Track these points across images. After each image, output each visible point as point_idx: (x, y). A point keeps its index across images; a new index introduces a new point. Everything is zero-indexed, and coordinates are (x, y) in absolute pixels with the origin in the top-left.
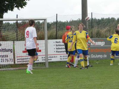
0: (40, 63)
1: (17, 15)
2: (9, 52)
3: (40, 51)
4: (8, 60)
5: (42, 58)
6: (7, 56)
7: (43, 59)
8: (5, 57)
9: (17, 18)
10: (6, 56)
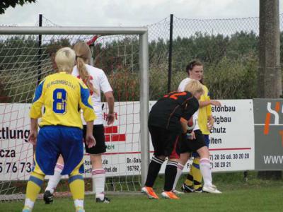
0: (122, 179)
1: (41, 16)
2: (20, 141)
3: (122, 138)
4: (14, 167)
5: (129, 161)
6: (13, 155)
7: (129, 165)
8: (7, 156)
9: (40, 25)
10: (8, 151)
